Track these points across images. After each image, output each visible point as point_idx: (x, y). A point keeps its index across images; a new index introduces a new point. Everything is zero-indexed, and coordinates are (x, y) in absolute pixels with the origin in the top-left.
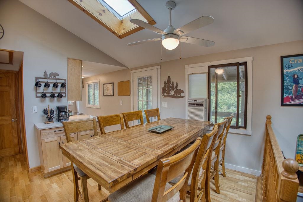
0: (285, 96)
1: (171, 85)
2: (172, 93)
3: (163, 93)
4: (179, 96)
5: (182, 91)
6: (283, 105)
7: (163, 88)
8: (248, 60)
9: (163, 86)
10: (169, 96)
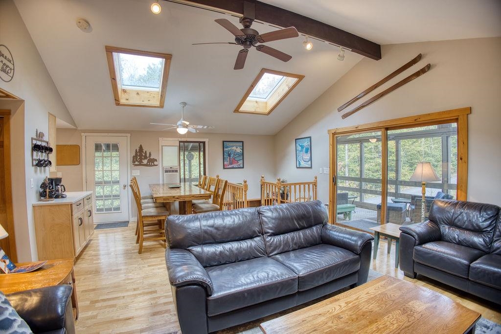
0: (225, 163)
1: (144, 154)
2: (145, 162)
3: (134, 162)
4: (153, 164)
5: (156, 160)
6: (224, 168)
7: (134, 156)
8: (206, 140)
9: (134, 154)
10: (141, 164)
